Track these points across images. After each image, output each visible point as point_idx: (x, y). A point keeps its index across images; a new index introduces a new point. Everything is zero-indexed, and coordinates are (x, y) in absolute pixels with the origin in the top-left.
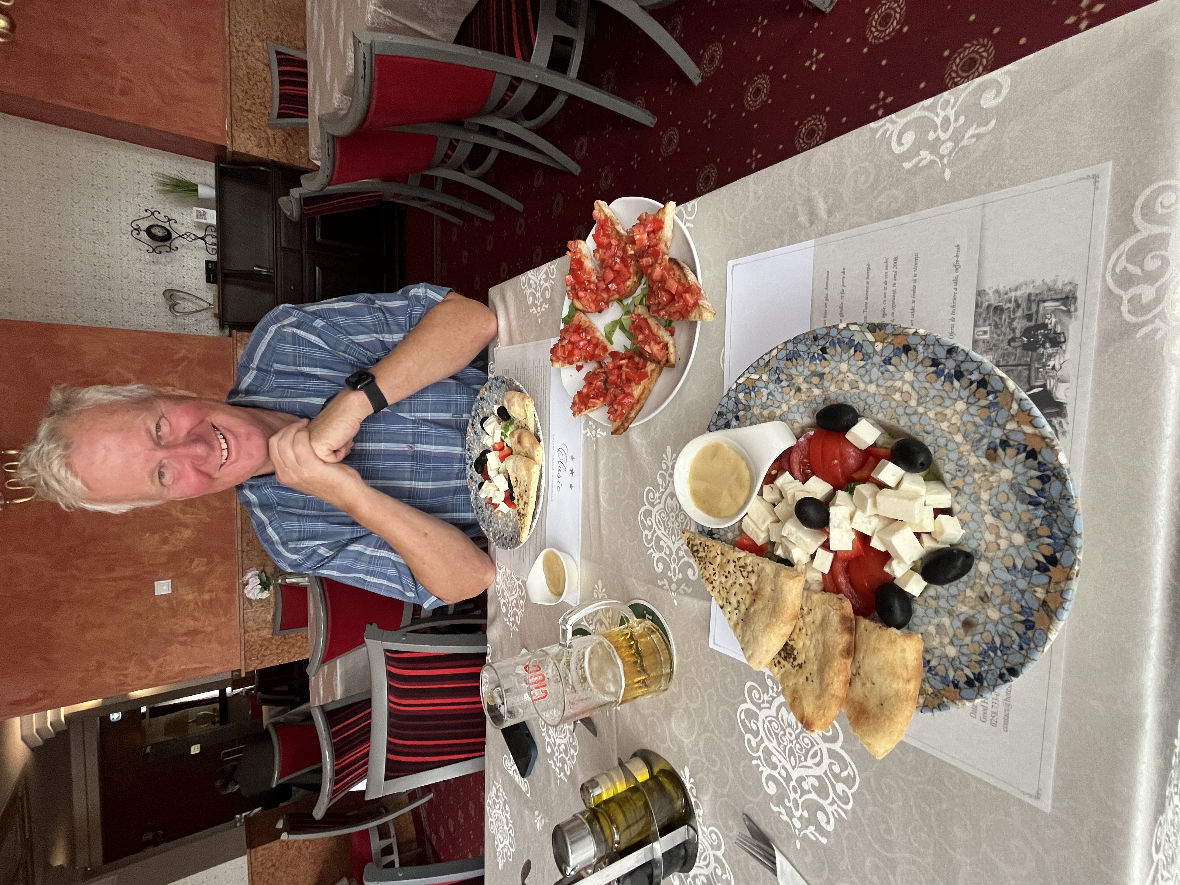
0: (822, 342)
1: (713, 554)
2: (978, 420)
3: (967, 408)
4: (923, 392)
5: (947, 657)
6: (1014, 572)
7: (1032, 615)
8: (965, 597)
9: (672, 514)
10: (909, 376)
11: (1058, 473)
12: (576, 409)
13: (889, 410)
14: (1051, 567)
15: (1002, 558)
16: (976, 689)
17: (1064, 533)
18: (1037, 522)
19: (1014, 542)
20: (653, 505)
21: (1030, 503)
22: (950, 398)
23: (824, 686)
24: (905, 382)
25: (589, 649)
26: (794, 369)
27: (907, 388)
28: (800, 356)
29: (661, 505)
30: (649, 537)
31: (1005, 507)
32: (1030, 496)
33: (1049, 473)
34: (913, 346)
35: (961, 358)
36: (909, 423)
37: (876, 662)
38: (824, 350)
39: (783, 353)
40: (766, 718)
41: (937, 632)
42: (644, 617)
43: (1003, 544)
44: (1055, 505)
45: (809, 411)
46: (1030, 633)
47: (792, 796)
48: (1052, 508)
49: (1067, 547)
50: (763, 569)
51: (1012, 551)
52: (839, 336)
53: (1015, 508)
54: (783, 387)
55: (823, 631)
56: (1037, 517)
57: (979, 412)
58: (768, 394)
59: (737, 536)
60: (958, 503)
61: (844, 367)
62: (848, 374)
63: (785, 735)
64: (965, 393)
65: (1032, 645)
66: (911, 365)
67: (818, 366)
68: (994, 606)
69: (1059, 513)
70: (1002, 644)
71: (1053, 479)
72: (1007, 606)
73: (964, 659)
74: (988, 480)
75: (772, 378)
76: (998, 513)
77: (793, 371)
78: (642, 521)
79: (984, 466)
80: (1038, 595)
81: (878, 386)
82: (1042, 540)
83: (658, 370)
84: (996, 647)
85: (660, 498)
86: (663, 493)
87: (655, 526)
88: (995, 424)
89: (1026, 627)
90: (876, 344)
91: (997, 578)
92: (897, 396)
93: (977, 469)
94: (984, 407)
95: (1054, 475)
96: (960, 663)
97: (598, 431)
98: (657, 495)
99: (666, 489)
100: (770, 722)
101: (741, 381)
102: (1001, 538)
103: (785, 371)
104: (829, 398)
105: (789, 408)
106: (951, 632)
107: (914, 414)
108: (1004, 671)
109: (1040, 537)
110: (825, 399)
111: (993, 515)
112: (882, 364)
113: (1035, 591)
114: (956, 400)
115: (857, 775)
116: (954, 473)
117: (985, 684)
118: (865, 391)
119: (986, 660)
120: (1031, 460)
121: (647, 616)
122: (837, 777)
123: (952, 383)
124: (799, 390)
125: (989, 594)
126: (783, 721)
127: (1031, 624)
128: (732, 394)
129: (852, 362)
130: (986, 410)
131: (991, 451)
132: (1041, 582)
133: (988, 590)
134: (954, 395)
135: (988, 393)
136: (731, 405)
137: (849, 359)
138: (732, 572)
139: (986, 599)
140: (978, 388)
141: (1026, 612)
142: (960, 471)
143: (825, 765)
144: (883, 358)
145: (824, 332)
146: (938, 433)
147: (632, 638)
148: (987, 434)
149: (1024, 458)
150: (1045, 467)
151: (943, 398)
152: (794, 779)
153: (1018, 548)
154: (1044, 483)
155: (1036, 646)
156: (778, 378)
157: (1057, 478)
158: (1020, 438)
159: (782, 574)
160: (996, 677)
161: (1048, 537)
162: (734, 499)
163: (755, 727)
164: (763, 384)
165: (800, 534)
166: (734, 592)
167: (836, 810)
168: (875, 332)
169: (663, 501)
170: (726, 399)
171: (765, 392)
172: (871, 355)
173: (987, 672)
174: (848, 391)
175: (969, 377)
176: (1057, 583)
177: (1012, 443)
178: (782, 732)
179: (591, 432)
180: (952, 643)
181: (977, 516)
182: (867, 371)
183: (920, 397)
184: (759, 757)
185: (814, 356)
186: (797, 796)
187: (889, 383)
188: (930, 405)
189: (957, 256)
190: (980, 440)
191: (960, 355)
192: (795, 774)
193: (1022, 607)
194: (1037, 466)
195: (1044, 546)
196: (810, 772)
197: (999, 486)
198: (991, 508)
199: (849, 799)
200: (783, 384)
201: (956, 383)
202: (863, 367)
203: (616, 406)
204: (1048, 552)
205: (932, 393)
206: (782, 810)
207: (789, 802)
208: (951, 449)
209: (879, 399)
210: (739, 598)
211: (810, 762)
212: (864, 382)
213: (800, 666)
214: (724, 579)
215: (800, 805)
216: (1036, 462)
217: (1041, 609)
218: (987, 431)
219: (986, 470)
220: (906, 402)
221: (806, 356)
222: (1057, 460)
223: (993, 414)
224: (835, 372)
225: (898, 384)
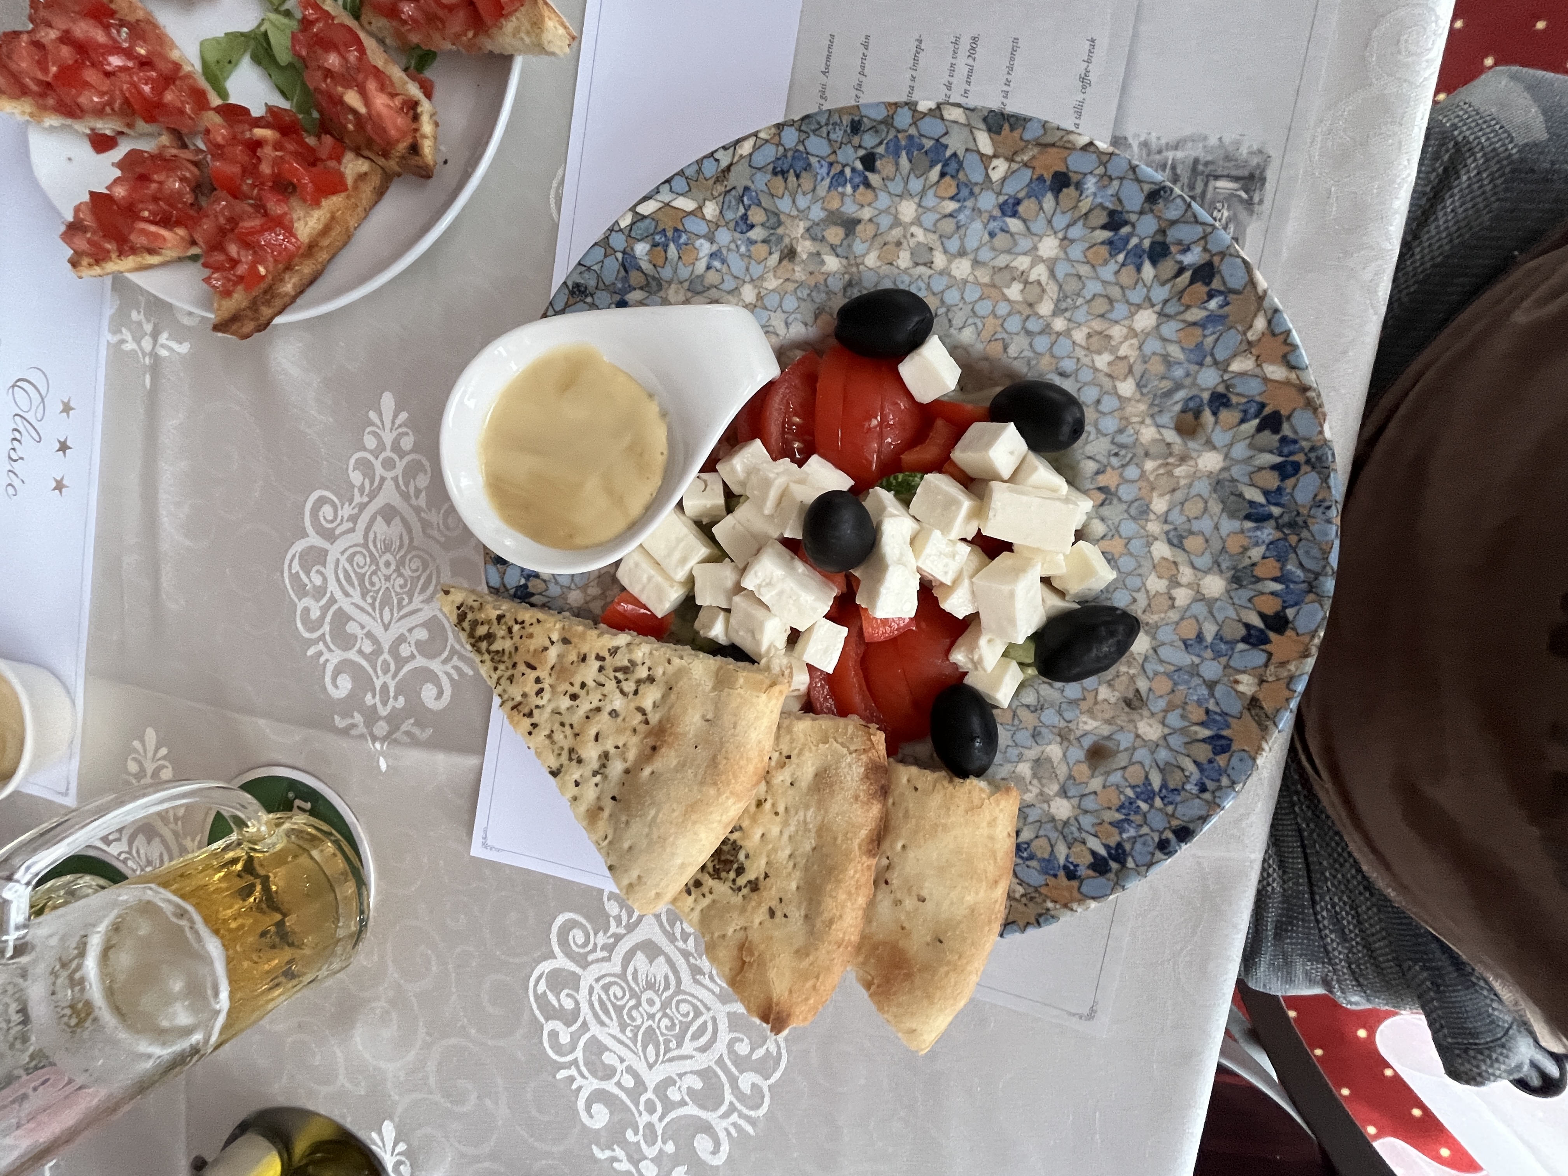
0: (869, 140)
1: (539, 641)
2: (1175, 351)
3: (1158, 326)
4: (1072, 286)
5: (1053, 820)
6: (1197, 648)
7: (1228, 726)
8: (1096, 703)
9: (388, 556)
10: (1049, 247)
11: (1318, 458)
12: (82, 243)
13: (991, 320)
14: (1272, 635)
15: (1177, 623)
16: (1111, 875)
17: (1309, 571)
18: (1256, 553)
19: (1204, 592)
20: (330, 536)
21: (1248, 517)
22: (1127, 302)
23: (819, 924)
24: (1038, 260)
25: (102, 928)
26: (787, 199)
27: (1040, 272)
28: (808, 167)
29: (358, 537)
30: (315, 614)
31: (1196, 526)
32: (1251, 503)
33: (1300, 458)
34: (1074, 178)
35: (1173, 213)
36: (1028, 353)
37: (935, 855)
38: (869, 161)
39: (769, 153)
40: (598, 980)
41: (1035, 775)
42: (288, 806)
43: (1182, 596)
44: (1300, 520)
45: (808, 310)
46: (1221, 760)
47: (643, 1120)
48: (1292, 525)
49: (1311, 596)
50: (681, 672)
51: (1200, 609)
52: (913, 131)
53: (1217, 527)
54: (752, 242)
55: (819, 802)
56: (1257, 544)
57: (1182, 334)
58: (712, 255)
59: (595, 598)
60: (1102, 520)
61: (908, 210)
62: (914, 229)
63: (638, 1005)
64: (1160, 293)
65: (1225, 781)
66: (1060, 221)
67: (848, 201)
68: (1153, 714)
69: (1305, 534)
70: (1164, 785)
71: (1305, 468)
72: (1179, 711)
73: (1087, 821)
74: (1170, 474)
75: (730, 215)
76: (1181, 538)
77: (784, 205)
78: (295, 577)
79: (1169, 445)
80: (1241, 688)
81: (976, 263)
82: (1259, 586)
83: (376, 180)
84: (1153, 792)
85: (354, 519)
86: (363, 507)
87: (333, 586)
88: (1209, 359)
89: (1214, 748)
90: (995, 162)
91: (1162, 661)
92: (1014, 292)
93: (1152, 451)
94: (1194, 324)
95: (1308, 462)
96: (1080, 829)
97: (163, 338)
98: (346, 511)
99: (372, 496)
100: (606, 988)
101: (647, 208)
102: (1178, 584)
103: (765, 201)
104: (860, 282)
105: (759, 297)
106: (1062, 771)
107: (1041, 333)
108: (1169, 835)
109: (1258, 580)
110: (850, 284)
111: (1170, 542)
112: (997, 212)
113: (1237, 682)
114: (1139, 307)
115: (784, 1051)
116: (1105, 461)
117: (1130, 864)
118: (945, 272)
119: (1132, 817)
120: (1267, 433)
121: (298, 802)
122: (742, 1063)
123: (1139, 269)
124: (790, 254)
125: (1144, 695)
126: (635, 978)
127: (1223, 742)
128: (619, 242)
129: (930, 200)
130: (1198, 331)
131: (1190, 416)
132: (1250, 665)
133: (1142, 685)
134: (1136, 296)
135: (1211, 296)
136: (612, 267)
137: (923, 193)
138: (590, 683)
139: (1136, 703)
140: (1192, 282)
141: (1215, 721)
142: (1116, 454)
143: (721, 1046)
144: (1002, 199)
145: (880, 114)
146: (1086, 375)
147: (250, 866)
148: (1187, 382)
149: (1253, 430)
150: (1292, 447)
151: (1111, 301)
152: (651, 1086)
153: (1210, 603)
154: (1284, 477)
155: (1234, 783)
156: (745, 217)
157: (1313, 468)
158: (1253, 388)
159: (741, 681)
160: (1151, 849)
161: (1275, 580)
162: (618, 499)
163: (569, 1004)
164: (703, 229)
165: (790, 585)
166: (593, 732)
167: (735, 1125)
168: (999, 133)
169: (361, 525)
170: (600, 252)
171: (705, 248)
172: (977, 190)
173: (1134, 840)
174: (905, 271)
175: (1179, 257)
176: (1283, 664)
177: (1234, 399)
178: (633, 1002)
179: (138, 341)
180: (1063, 792)
181: (1136, 545)
182: (958, 227)
183: (1063, 297)
184: (575, 1062)
185: (842, 172)
186: (655, 1118)
187: (1002, 260)
188: (1080, 315)
189: (1089, 62)
190: (1168, 394)
191: (1172, 206)
192: (652, 1079)
193: (1207, 712)
194: (1277, 444)
195: (1263, 598)
196: (688, 1065)
197: (1190, 486)
198: (1167, 527)
199: (763, 1097)
200: (754, 234)
201: (1148, 270)
202: (951, 215)
203: (233, 250)
204: (1271, 606)
205: (1093, 287)
206: (619, 1153)
207: (636, 1133)
208: (1106, 410)
209: (971, 294)
210: (609, 746)
211: (688, 1047)
212: (945, 252)
213: (754, 886)
214: (565, 703)
215: (659, 1132)
216: (1278, 437)
217: (1246, 712)
218: (1188, 375)
219: (1171, 454)
220: (1031, 305)
221: (824, 171)
222: (1321, 432)
223: (1210, 340)
224: (885, 221)
225: (1022, 262)
